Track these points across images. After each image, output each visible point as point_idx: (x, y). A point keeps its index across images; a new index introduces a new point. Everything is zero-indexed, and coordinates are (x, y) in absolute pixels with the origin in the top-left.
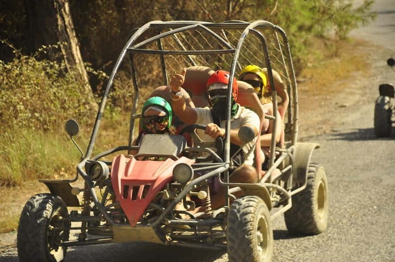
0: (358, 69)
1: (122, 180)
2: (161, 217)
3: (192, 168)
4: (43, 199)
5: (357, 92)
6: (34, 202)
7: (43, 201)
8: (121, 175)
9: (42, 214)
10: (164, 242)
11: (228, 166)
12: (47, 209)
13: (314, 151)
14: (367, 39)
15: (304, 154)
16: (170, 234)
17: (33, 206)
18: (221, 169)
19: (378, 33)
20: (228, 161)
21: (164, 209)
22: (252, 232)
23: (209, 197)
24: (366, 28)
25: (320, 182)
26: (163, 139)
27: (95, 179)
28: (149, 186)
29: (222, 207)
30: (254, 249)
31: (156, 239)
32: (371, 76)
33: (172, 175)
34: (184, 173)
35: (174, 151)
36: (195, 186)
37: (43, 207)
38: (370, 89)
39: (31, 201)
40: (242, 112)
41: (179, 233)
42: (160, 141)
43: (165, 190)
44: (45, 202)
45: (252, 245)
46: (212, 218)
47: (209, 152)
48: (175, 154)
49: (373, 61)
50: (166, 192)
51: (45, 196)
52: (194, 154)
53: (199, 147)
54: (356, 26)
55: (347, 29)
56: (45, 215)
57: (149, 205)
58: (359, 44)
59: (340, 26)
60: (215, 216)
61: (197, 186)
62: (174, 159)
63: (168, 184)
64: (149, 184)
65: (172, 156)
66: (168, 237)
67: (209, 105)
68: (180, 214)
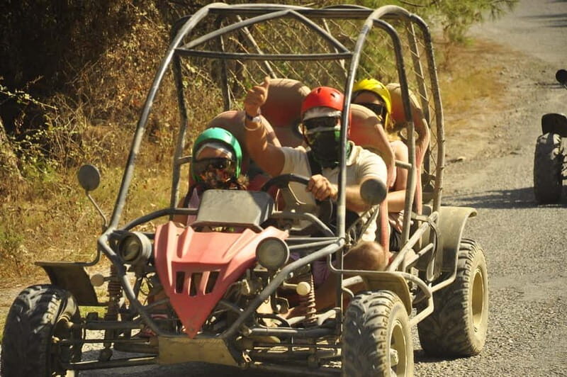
0: (484, 95)
1: (174, 264)
2: (237, 324)
3: (286, 245)
4: (43, 294)
5: (482, 135)
6: (27, 300)
7: (42, 297)
8: (171, 256)
9: (42, 320)
10: (239, 364)
11: (342, 242)
12: (50, 310)
13: (468, 220)
14: (501, 41)
15: (452, 225)
16: (248, 351)
17: (26, 307)
18: (332, 248)
19: (520, 31)
20: (343, 234)
21: (242, 310)
22: (383, 344)
23: (313, 291)
24: (498, 22)
25: (476, 271)
26: (237, 198)
27: (128, 262)
28: (218, 273)
29: (332, 309)
30: (385, 372)
31: (228, 360)
32: (505, 107)
33: (255, 256)
34: (274, 253)
35: (255, 218)
36: (292, 274)
37: (42, 307)
38: (505, 130)
39: (23, 298)
40: (358, 155)
41: (263, 350)
42: (231, 200)
43: (245, 281)
44: (45, 300)
45: (382, 365)
46: (317, 325)
47: (311, 219)
48: (256, 223)
49: (511, 80)
50: (245, 283)
51: (45, 290)
52: (287, 222)
53: (293, 211)
54: (478, 17)
55: (464, 22)
56: (46, 321)
57: (217, 305)
58: (486, 49)
59: (451, 17)
60: (321, 322)
61: (294, 274)
62: (257, 231)
63: (248, 271)
64: (217, 271)
65: (252, 225)
66: (246, 357)
67: (304, 142)
68: (265, 320)
